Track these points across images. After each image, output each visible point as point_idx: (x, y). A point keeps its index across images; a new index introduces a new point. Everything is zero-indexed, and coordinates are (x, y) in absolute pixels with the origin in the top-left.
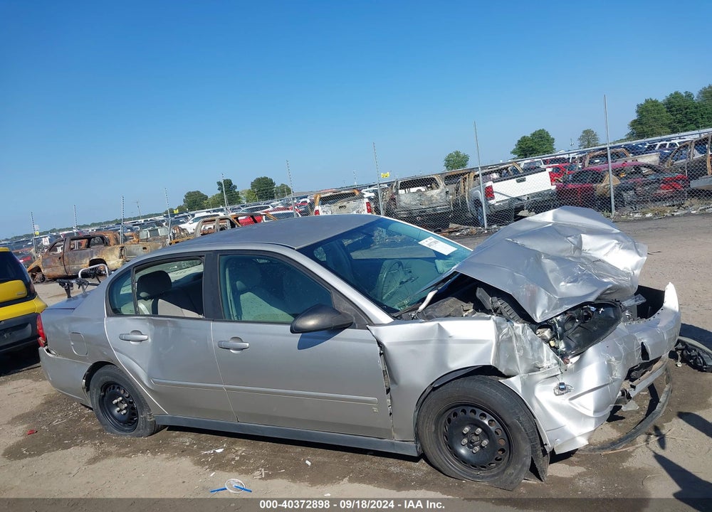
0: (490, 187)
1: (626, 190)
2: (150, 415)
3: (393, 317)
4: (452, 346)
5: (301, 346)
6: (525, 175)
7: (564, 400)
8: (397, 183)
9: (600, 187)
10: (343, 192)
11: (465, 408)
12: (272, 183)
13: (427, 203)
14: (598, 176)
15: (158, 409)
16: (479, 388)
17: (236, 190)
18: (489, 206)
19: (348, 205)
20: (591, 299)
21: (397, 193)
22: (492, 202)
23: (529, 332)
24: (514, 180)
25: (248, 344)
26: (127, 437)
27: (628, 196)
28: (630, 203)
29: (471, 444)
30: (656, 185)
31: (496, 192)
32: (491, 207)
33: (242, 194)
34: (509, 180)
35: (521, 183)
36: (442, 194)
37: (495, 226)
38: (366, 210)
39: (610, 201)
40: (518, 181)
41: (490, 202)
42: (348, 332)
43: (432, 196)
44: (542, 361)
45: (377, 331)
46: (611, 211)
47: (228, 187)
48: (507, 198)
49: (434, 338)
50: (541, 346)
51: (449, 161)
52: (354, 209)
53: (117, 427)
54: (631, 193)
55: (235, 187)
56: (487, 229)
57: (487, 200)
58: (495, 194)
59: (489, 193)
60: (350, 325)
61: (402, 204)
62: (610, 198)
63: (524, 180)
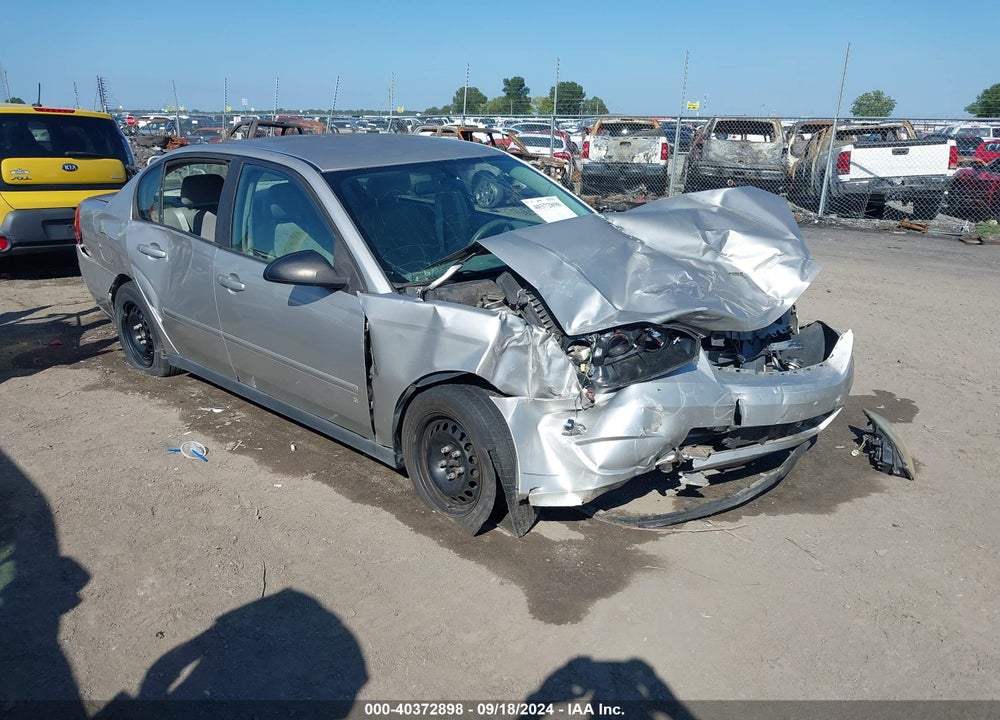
0: (847, 154)
2: (165, 352)
3: (393, 288)
4: (445, 341)
5: (292, 301)
6: (908, 145)
7: (570, 442)
8: (714, 120)
10: (636, 121)
11: (449, 421)
12: (581, 93)
13: (749, 161)
15: (169, 346)
16: (461, 399)
17: (528, 96)
18: (839, 183)
19: (634, 142)
20: (655, 320)
21: (707, 137)
22: (844, 178)
23: (552, 345)
24: (889, 150)
25: (243, 286)
26: (142, 372)
29: (449, 468)
31: (855, 164)
32: (841, 185)
33: (536, 103)
35: (898, 156)
36: (777, 152)
37: (834, 216)
38: (659, 155)
40: (895, 153)
41: (841, 177)
43: (761, 151)
44: (561, 387)
45: (365, 301)
47: (516, 90)
48: (869, 176)
49: (425, 325)
50: (565, 368)
51: (860, 105)
52: (641, 150)
53: (136, 358)
55: (527, 90)
56: (820, 219)
57: (836, 173)
58: (851, 166)
59: (844, 163)
60: (343, 287)
61: (712, 155)
63: (904, 152)
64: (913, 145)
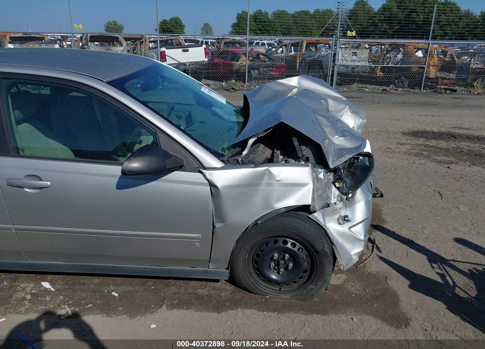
0: (164, 52)
1: (254, 69)
3: (223, 161)
5: (120, 186)
6: (188, 47)
7: (344, 228)
8: (87, 35)
9: (237, 64)
10: (33, 35)
11: (278, 239)
14: (236, 57)
16: (296, 223)
21: (87, 44)
24: (181, 50)
27: (255, 73)
28: (256, 78)
30: (271, 69)
34: (177, 49)
35: (185, 53)
39: (245, 75)
40: (183, 51)
42: (177, 175)
44: (330, 199)
45: (210, 174)
46: (245, 83)
48: (176, 62)
50: (330, 188)
54: (256, 71)
58: (167, 57)
59: (163, 57)
60: (181, 168)
62: (245, 73)
63: (187, 51)
64: (191, 47)
